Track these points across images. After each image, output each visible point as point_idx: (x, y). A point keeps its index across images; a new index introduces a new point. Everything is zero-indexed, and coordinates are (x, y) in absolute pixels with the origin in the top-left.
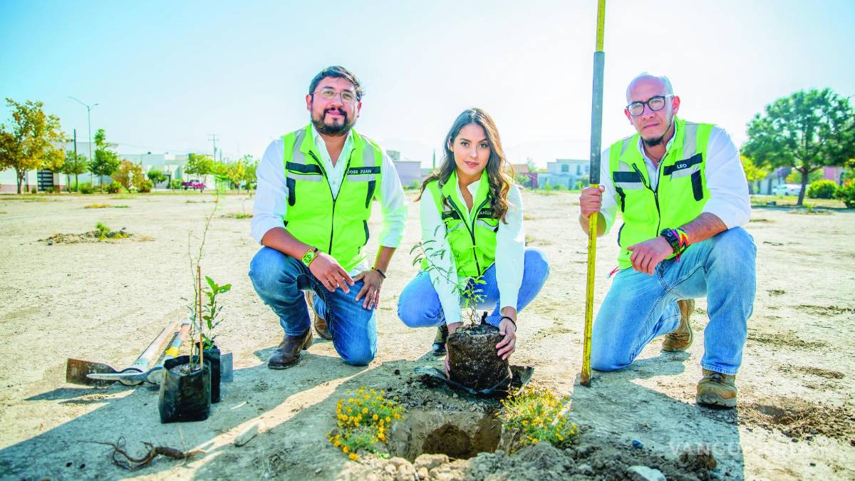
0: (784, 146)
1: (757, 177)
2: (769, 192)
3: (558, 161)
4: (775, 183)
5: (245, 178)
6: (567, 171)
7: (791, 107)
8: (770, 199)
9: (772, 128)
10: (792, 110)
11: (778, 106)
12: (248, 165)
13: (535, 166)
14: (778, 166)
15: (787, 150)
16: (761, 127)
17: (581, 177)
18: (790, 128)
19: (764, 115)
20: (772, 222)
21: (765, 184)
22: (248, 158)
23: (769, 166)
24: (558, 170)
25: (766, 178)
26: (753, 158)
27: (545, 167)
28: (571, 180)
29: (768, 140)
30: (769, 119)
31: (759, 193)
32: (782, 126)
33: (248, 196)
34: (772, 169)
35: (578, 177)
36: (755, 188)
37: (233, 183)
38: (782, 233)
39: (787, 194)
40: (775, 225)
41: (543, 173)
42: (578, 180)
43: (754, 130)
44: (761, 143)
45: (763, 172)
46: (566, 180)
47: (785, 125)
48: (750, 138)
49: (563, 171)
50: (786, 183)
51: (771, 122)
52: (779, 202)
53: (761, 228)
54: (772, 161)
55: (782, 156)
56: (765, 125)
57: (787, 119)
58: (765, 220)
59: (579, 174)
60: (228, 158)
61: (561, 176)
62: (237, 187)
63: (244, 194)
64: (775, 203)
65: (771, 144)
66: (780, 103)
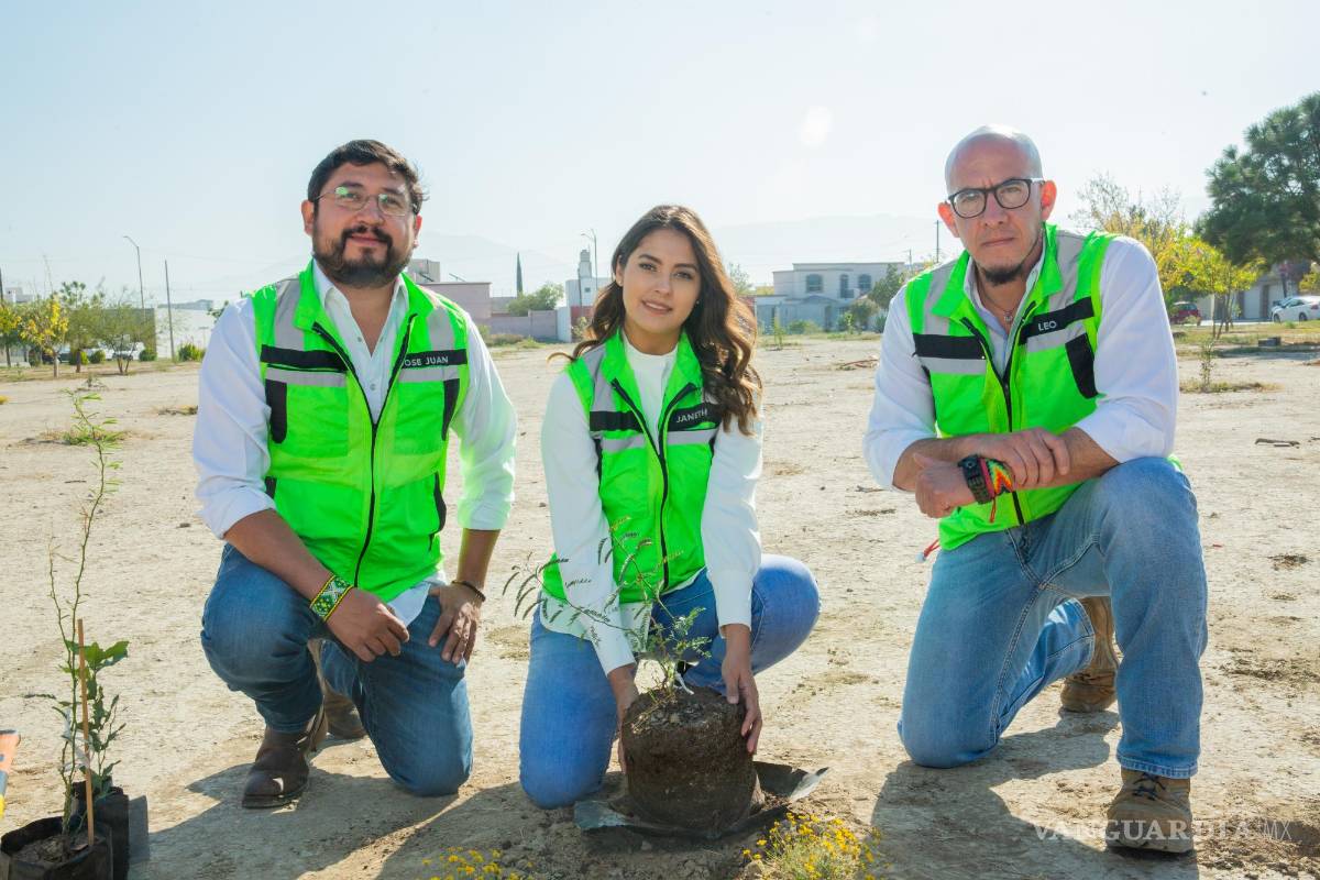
0: (1290, 215)
1: (1235, 284)
2: (1265, 315)
3: (799, 268)
4: (1276, 292)
5: (68, 337)
6: (820, 289)
7: (1302, 128)
8: (1268, 329)
9: (1264, 178)
10: (1305, 135)
11: (1275, 128)
12: (73, 307)
13: (749, 282)
14: (1279, 259)
15: (1298, 224)
16: (1239, 177)
17: (850, 301)
18: (1301, 177)
19: (1244, 149)
20: (1274, 388)
21: (1253, 299)
22: (73, 290)
23: (1261, 261)
24: (800, 289)
25: (1254, 284)
26: (1225, 246)
27: (769, 281)
28: (828, 310)
29: (1254, 204)
30: (1255, 158)
31: (1242, 317)
32: (1284, 173)
33: (81, 383)
34: (1267, 267)
35: (843, 301)
36: (1234, 307)
37: (36, 349)
38: (1296, 415)
39: (1303, 317)
40: (1278, 396)
41: (766, 296)
42: (844, 309)
43: (1223, 184)
44: (1239, 212)
45: (1248, 274)
46: (819, 309)
47: (1289, 169)
48: (1217, 203)
49: (810, 289)
50: (1299, 293)
51: (1261, 164)
52: (1289, 337)
53: (1250, 404)
54: (1265, 251)
55: (1287, 237)
56: (1247, 171)
57: (1295, 155)
58: (1257, 385)
59: (845, 293)
60: (20, 290)
61: (806, 300)
62: (48, 359)
63: (68, 377)
64: (1277, 341)
65: (1263, 213)
66: (1277, 122)
